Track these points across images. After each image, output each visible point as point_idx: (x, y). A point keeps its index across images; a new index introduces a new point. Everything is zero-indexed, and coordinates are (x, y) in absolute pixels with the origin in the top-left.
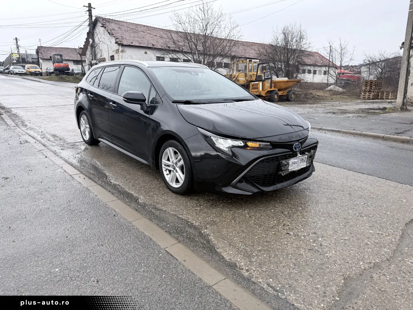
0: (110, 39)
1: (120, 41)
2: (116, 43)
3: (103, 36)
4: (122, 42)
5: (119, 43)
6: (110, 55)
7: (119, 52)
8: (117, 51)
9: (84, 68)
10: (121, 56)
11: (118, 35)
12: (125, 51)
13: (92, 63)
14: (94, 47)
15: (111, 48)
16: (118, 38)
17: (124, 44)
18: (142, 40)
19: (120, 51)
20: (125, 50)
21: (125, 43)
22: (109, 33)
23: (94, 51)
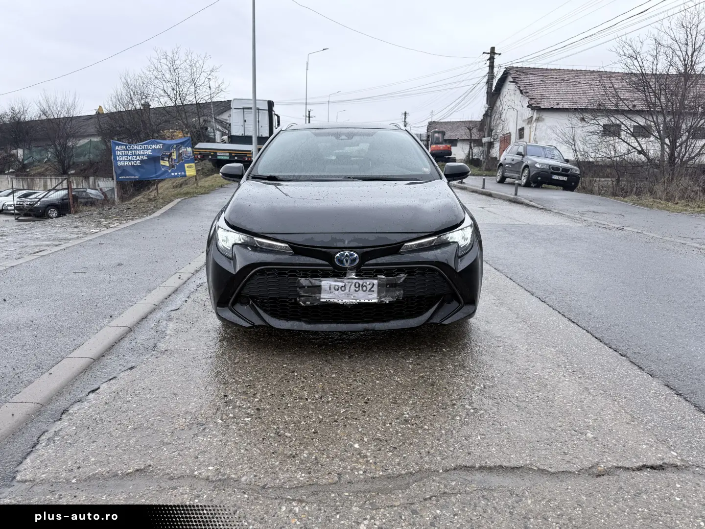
0: (521, 101)
1: (535, 103)
2: (528, 107)
3: (513, 97)
4: (538, 104)
5: (534, 106)
6: (519, 127)
7: (533, 122)
8: (530, 120)
9: (472, 150)
10: (535, 128)
11: (536, 93)
12: (544, 119)
13: (483, 142)
14: (490, 116)
15: (522, 115)
16: (534, 97)
17: (542, 107)
18: (580, 98)
19: (534, 119)
20: (543, 117)
21: (545, 104)
22: (521, 92)
23: (489, 123)
